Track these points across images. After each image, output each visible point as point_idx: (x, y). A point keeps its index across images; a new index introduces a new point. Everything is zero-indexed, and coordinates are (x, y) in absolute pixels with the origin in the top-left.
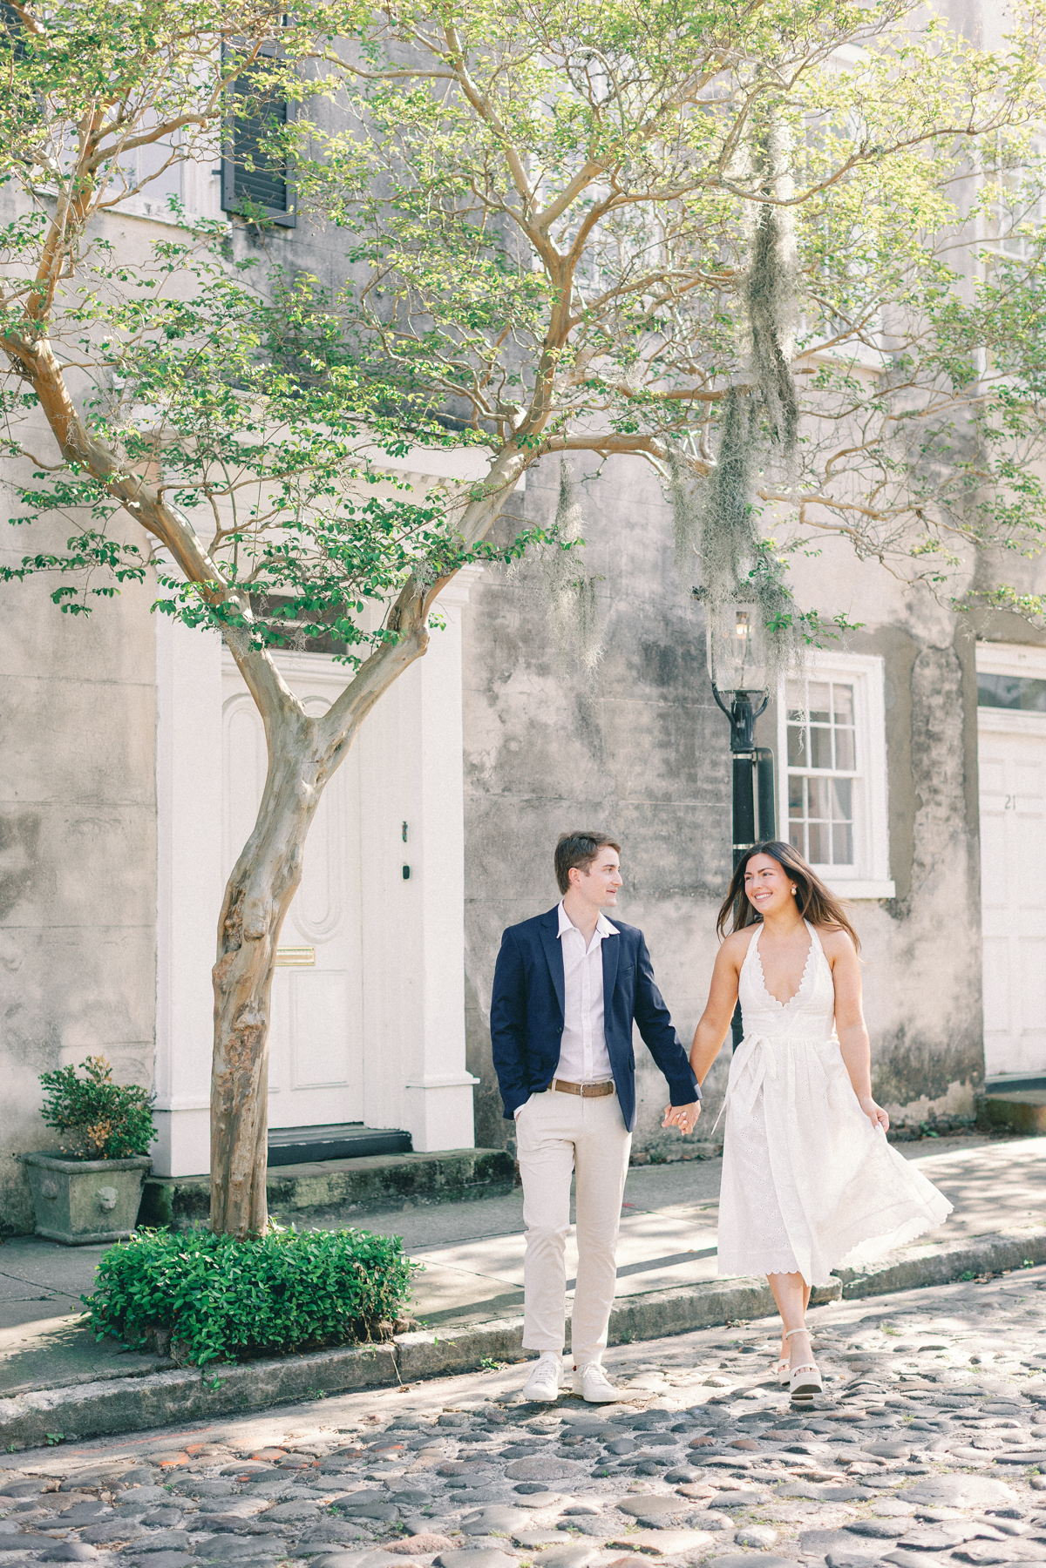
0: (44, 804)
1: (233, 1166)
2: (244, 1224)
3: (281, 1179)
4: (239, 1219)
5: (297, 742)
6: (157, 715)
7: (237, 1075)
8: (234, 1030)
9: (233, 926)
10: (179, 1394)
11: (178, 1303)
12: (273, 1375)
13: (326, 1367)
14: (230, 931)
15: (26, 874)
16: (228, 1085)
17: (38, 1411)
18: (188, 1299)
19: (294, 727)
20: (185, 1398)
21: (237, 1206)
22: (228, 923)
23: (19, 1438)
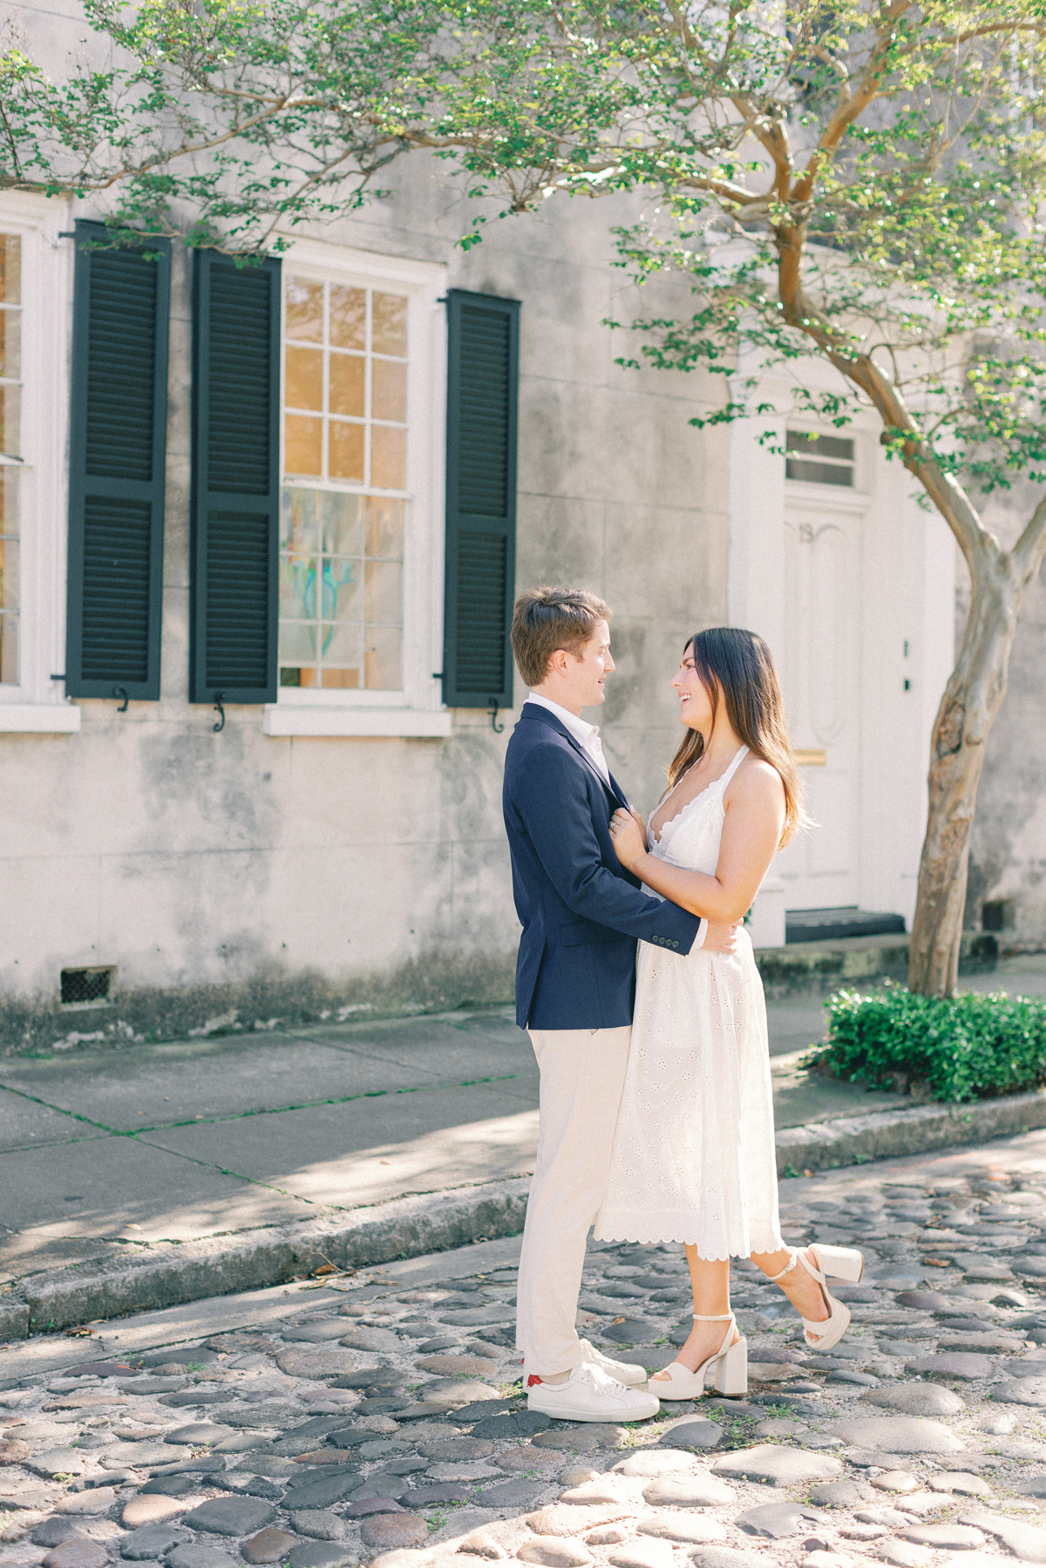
0: (648, 618)
1: (939, 938)
2: (943, 987)
3: (834, 953)
4: (939, 982)
5: (998, 573)
6: (729, 541)
7: (950, 860)
8: (948, 821)
9: (946, 732)
10: (935, 1125)
11: (930, 1051)
12: (993, 1112)
13: (1025, 1108)
14: (943, 737)
15: (635, 681)
16: (942, 868)
17: (850, 1136)
18: (938, 1047)
19: (993, 560)
20: (938, 1129)
21: (939, 971)
22: (943, 729)
23: (837, 1156)
